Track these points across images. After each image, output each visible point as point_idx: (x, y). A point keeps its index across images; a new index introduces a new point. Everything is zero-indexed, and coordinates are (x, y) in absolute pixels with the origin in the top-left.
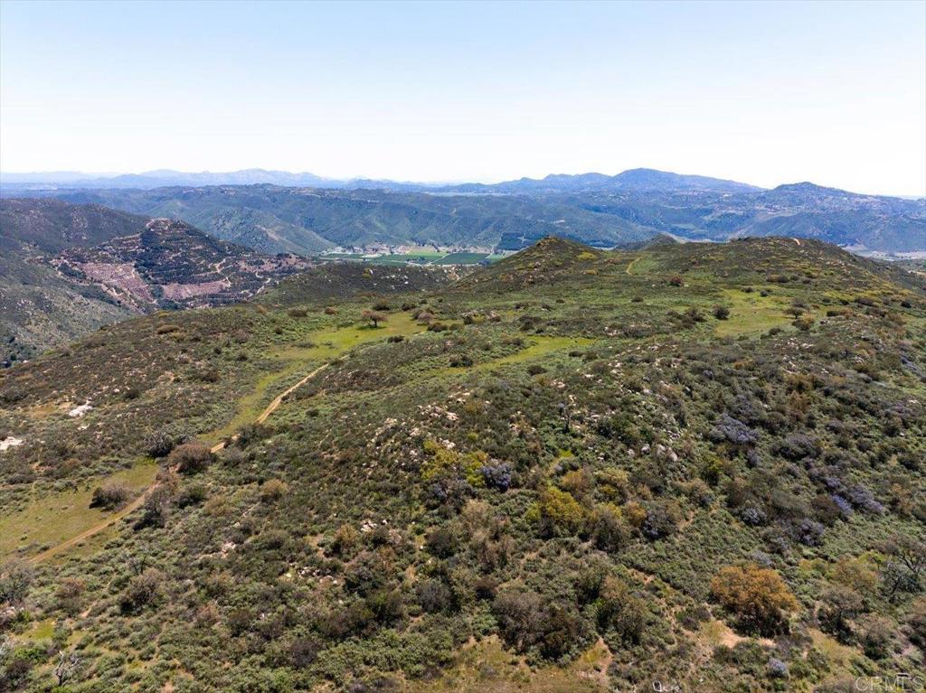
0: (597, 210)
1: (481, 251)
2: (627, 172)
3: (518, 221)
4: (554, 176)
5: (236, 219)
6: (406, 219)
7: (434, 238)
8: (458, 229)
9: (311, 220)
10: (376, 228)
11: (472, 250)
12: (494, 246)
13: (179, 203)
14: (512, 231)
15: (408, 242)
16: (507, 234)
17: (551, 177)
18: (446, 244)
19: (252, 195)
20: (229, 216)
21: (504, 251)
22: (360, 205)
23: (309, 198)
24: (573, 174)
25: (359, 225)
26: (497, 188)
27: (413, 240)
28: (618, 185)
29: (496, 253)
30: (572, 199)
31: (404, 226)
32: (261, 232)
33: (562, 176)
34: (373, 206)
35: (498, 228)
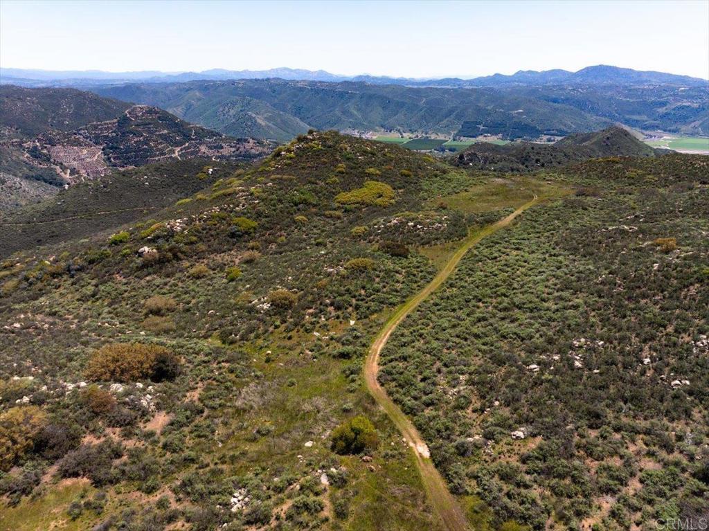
0: (555, 101)
1: (441, 137)
2: (587, 68)
3: (479, 110)
4: (523, 72)
5: (238, 108)
6: (380, 109)
7: (402, 125)
8: (424, 117)
9: (300, 109)
10: (352, 115)
11: (433, 137)
12: (453, 133)
13: (197, 94)
14: (472, 120)
15: (377, 128)
16: (467, 122)
17: (520, 73)
18: (410, 130)
19: (256, 87)
20: (234, 104)
21: (462, 138)
22: (342, 95)
23: (301, 89)
24: (539, 70)
25: (337, 112)
26: (471, 82)
27: (382, 126)
28: (579, 80)
29: (454, 140)
30: (534, 91)
31: (377, 114)
32: (251, 118)
33: (530, 72)
34: (352, 96)
35: (459, 117)
